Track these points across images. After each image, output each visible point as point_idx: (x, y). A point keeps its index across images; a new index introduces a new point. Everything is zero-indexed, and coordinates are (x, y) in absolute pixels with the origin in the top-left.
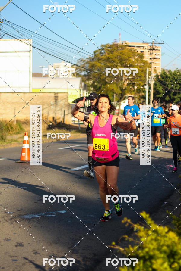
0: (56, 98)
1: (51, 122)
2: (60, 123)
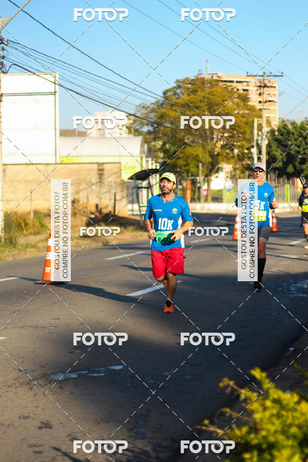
0: (101, 172)
1: (92, 213)
2: (107, 215)
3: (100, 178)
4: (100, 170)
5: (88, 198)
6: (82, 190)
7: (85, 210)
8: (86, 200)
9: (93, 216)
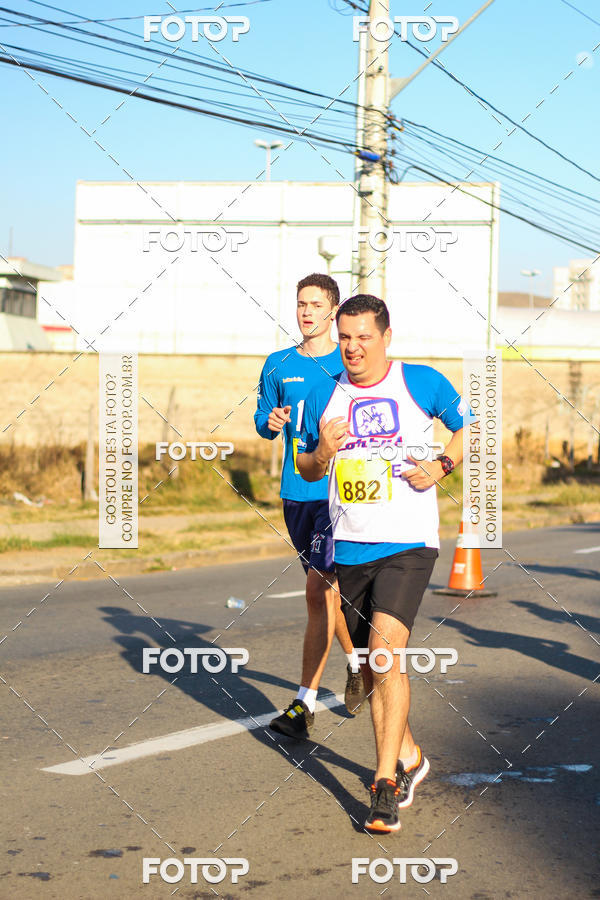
0: (576, 379)
1: (555, 459)
2: (584, 463)
3: (574, 391)
4: (573, 374)
5: (547, 428)
6: (535, 413)
7: (541, 451)
8: (543, 433)
9: (556, 465)
